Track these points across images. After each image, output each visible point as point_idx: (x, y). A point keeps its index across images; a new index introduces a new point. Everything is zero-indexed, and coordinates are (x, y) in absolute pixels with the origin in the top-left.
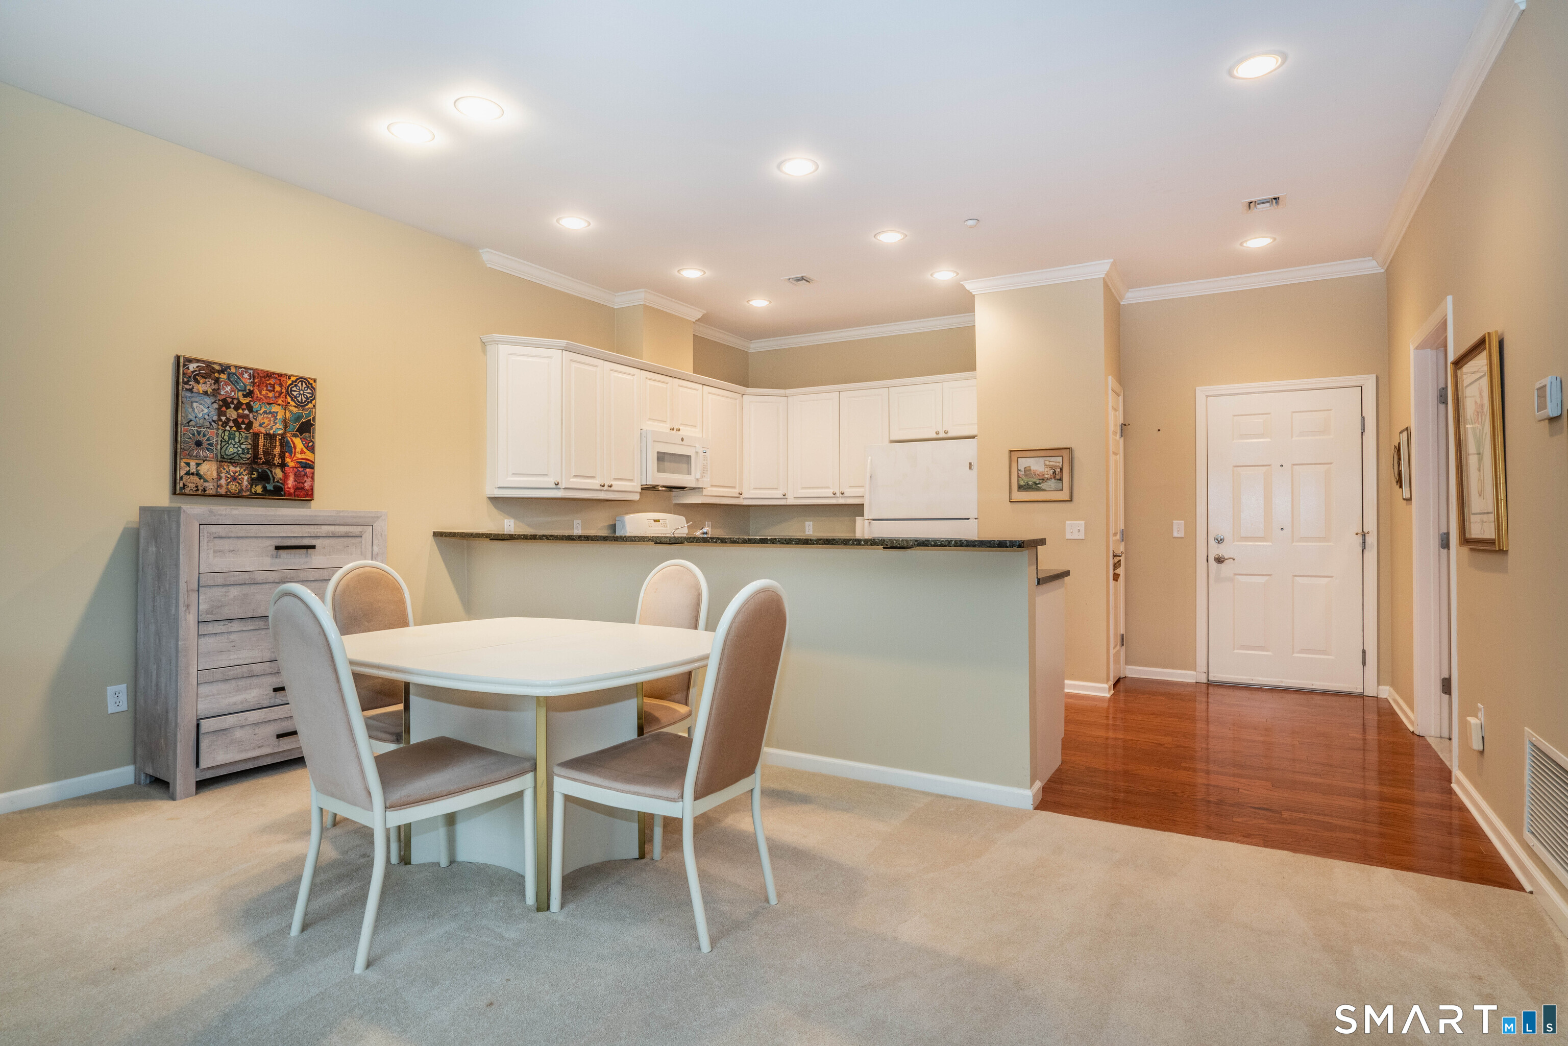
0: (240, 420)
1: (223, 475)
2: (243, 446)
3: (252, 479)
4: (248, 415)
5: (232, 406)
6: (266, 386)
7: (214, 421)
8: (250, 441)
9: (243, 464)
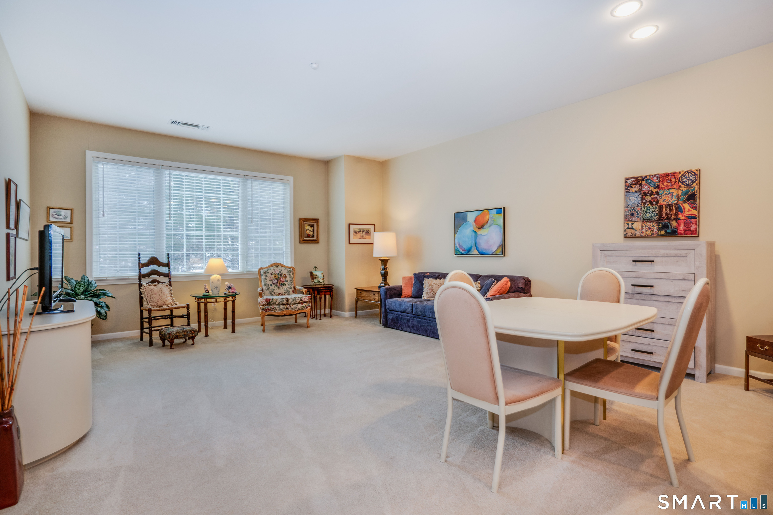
0: (652, 200)
1: (644, 227)
2: (654, 213)
3: (659, 228)
4: (657, 197)
5: (648, 194)
6: (667, 181)
7: (640, 203)
8: (657, 210)
9: (654, 221)
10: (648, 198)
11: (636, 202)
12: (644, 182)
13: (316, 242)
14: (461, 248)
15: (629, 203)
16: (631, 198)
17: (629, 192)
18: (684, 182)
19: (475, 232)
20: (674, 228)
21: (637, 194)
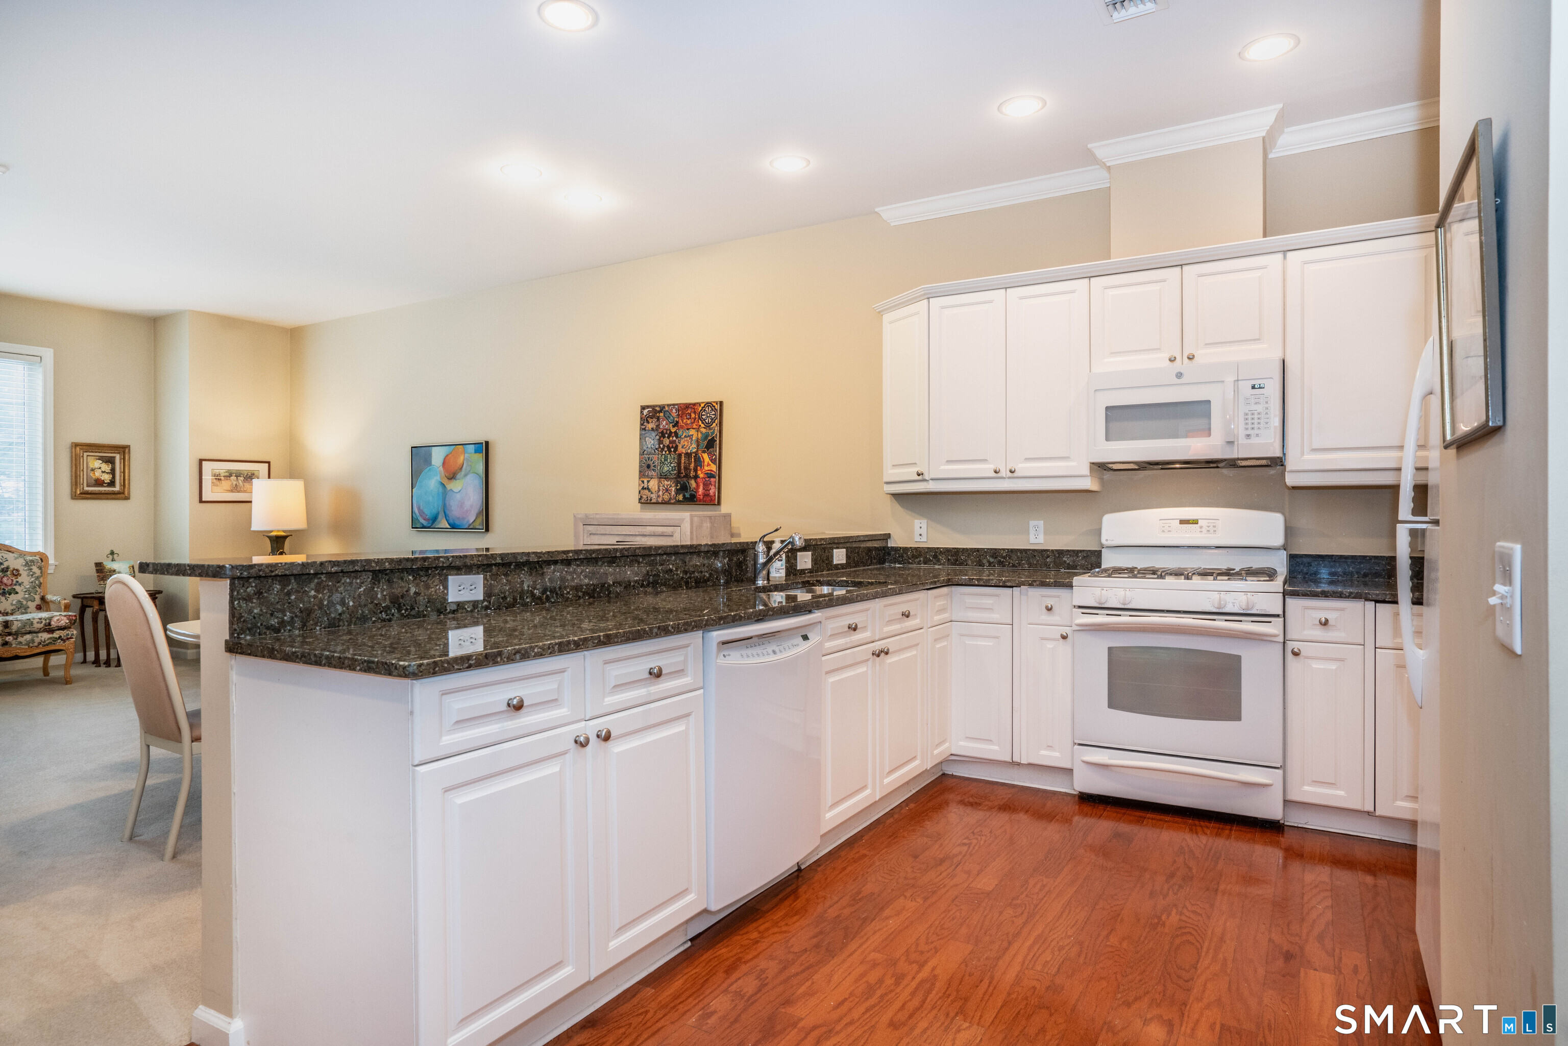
0: (671, 445)
1: (661, 488)
2: (672, 465)
3: (677, 490)
4: (675, 441)
5: (666, 435)
6: (686, 416)
7: (656, 449)
8: (676, 461)
9: (672, 478)
10: (666, 441)
11: (653, 446)
12: (662, 414)
13: (122, 495)
14: (421, 516)
15: (645, 448)
16: (647, 439)
17: (644, 429)
18: (705, 420)
19: (443, 485)
20: (693, 491)
21: (654, 434)
